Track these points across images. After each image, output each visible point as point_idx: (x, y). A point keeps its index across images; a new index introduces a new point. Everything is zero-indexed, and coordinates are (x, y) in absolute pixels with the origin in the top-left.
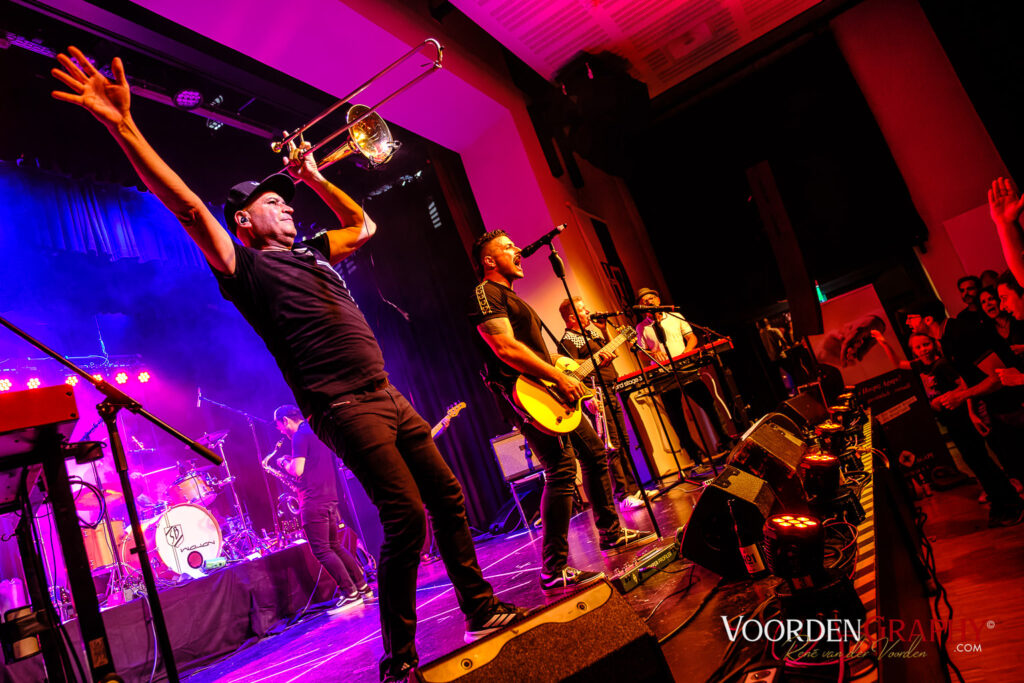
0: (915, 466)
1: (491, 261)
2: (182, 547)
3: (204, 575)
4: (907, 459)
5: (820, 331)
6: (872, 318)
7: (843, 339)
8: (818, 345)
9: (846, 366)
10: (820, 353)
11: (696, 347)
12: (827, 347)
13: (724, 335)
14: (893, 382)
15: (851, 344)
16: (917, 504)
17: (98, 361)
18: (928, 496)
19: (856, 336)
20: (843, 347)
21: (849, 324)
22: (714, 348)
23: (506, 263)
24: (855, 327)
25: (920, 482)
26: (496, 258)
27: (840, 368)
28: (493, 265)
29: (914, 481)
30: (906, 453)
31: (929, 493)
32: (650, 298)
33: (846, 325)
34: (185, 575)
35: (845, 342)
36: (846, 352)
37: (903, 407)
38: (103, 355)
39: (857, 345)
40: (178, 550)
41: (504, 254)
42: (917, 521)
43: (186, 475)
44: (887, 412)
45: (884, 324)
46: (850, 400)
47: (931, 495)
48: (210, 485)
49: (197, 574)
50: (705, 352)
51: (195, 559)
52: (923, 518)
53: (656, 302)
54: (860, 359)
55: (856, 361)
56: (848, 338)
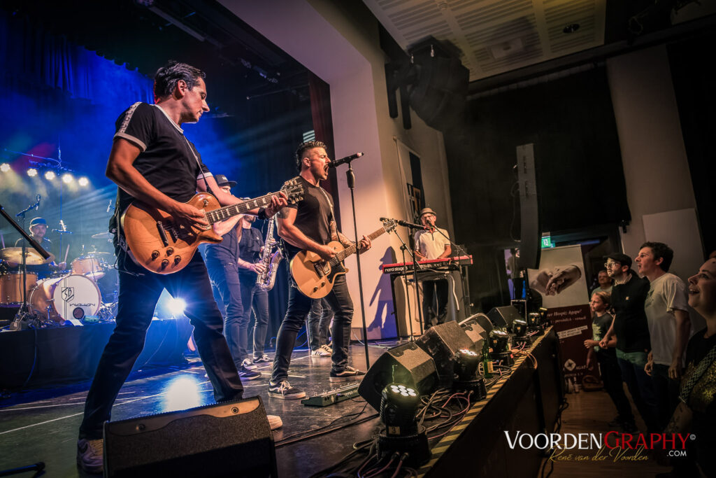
0: (574, 371)
1: (308, 162)
2: (71, 303)
3: (81, 325)
4: (570, 365)
5: (537, 267)
6: (574, 267)
7: (551, 276)
8: (533, 276)
9: (548, 294)
10: (534, 282)
11: (448, 256)
12: (539, 279)
13: (468, 253)
14: (576, 312)
15: (555, 281)
16: (567, 396)
17: (54, 163)
18: (576, 393)
19: (561, 276)
20: (550, 281)
21: (558, 267)
22: (459, 260)
23: (318, 167)
24: (561, 271)
25: (573, 382)
26: (312, 161)
27: (543, 295)
28: (309, 165)
29: (569, 380)
30: (570, 361)
31: (577, 390)
32: (429, 215)
33: (556, 267)
34: (69, 322)
35: (552, 278)
36: (550, 285)
37: (577, 331)
38: (58, 159)
39: (559, 283)
40: (68, 304)
41: (318, 161)
42: (561, 406)
43: (87, 255)
44: (567, 331)
45: (580, 274)
46: (536, 318)
47: (578, 392)
48: (102, 267)
49: (76, 322)
50: (453, 261)
51: (79, 313)
52: (566, 405)
53: (433, 219)
54: (558, 292)
55: (556, 293)
56: (554, 277)
